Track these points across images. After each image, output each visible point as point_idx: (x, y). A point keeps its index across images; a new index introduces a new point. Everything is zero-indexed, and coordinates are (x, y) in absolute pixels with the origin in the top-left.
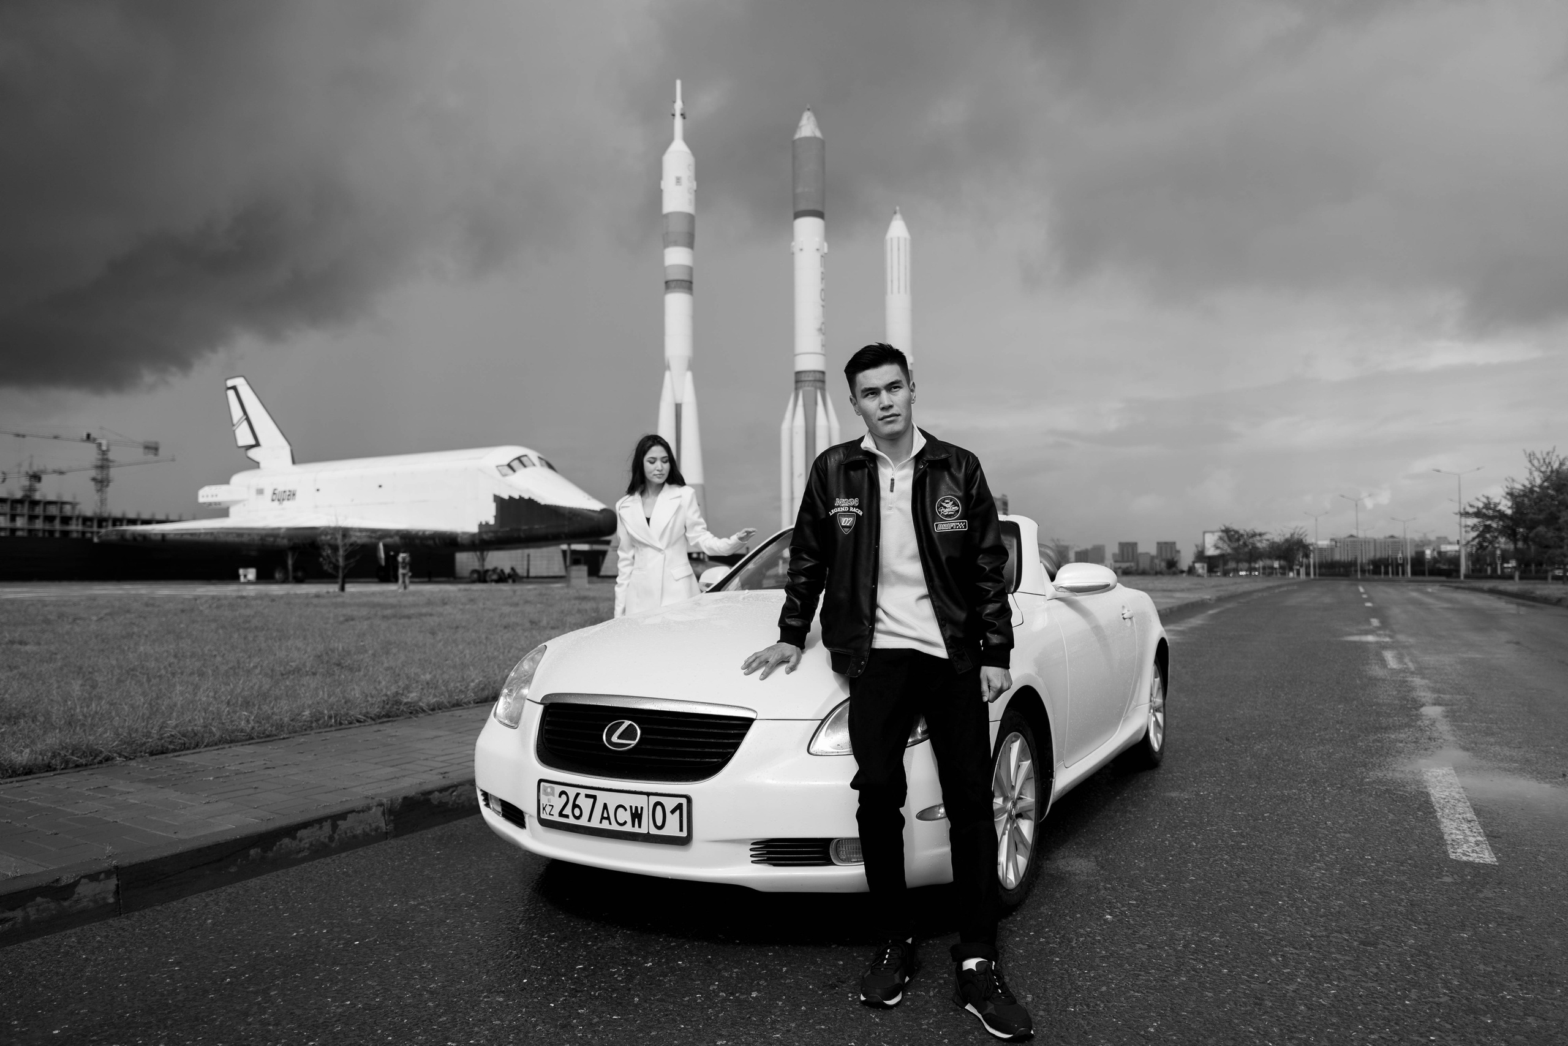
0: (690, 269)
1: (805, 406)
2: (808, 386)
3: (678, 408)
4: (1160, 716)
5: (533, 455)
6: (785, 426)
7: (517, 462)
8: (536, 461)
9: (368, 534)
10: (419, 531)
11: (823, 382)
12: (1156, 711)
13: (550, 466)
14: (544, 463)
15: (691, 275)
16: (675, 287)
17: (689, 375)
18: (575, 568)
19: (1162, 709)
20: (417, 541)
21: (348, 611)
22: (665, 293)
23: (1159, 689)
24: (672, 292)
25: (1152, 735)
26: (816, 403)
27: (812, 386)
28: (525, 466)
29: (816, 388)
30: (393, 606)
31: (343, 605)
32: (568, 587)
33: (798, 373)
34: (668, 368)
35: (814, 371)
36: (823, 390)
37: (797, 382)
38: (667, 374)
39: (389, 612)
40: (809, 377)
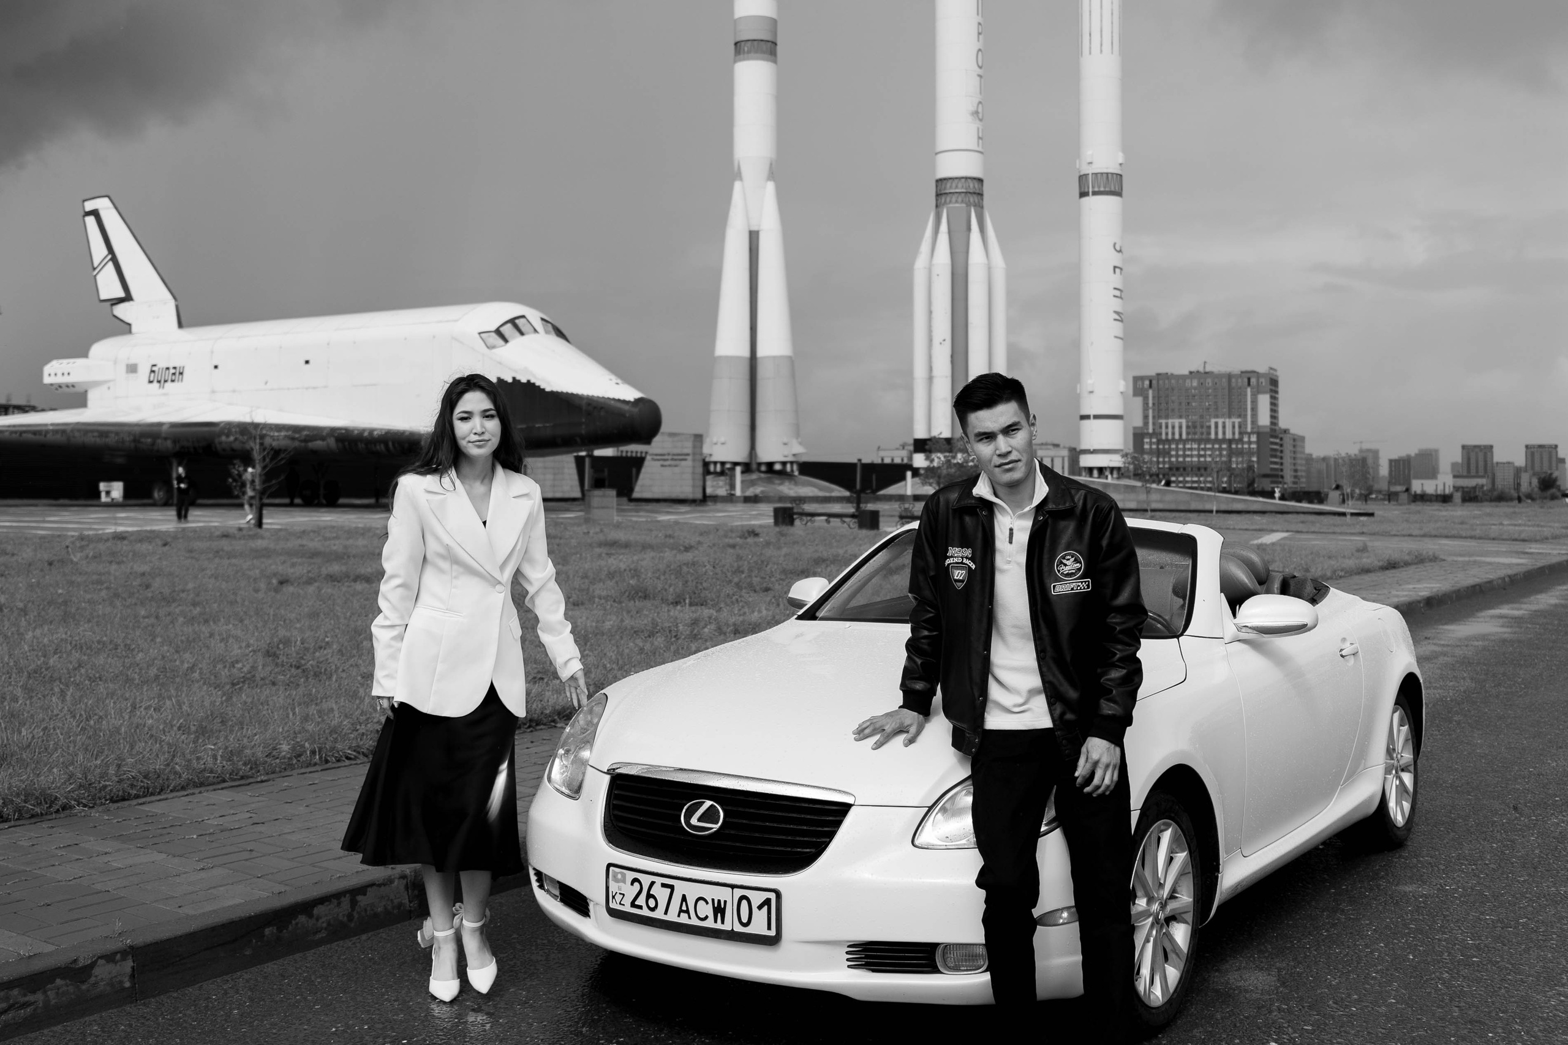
0: (773, 23)
1: (950, 232)
2: (957, 202)
3: (754, 238)
4: (1408, 778)
5: (534, 316)
6: (921, 263)
7: (509, 325)
8: (538, 325)
9: (290, 433)
10: (364, 430)
11: (980, 195)
12: (1403, 770)
13: (560, 333)
14: (550, 327)
15: (775, 32)
16: (749, 52)
17: (771, 186)
18: (597, 493)
19: (1412, 768)
20: (361, 446)
21: (277, 566)
22: (735, 62)
23: (1406, 740)
24: (744, 59)
25: (1392, 804)
26: (969, 229)
27: (962, 202)
28: (522, 334)
29: (969, 205)
30: (338, 557)
31: (266, 553)
32: (587, 521)
33: (940, 181)
34: (739, 176)
35: (966, 178)
36: (980, 207)
37: (938, 195)
38: (737, 185)
39: (335, 568)
40: (957, 187)
